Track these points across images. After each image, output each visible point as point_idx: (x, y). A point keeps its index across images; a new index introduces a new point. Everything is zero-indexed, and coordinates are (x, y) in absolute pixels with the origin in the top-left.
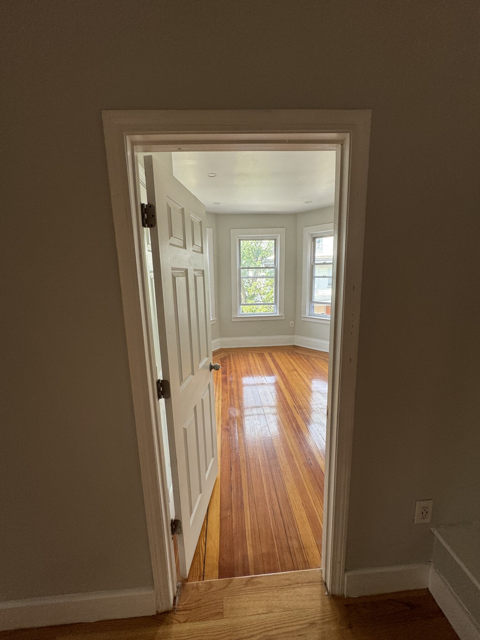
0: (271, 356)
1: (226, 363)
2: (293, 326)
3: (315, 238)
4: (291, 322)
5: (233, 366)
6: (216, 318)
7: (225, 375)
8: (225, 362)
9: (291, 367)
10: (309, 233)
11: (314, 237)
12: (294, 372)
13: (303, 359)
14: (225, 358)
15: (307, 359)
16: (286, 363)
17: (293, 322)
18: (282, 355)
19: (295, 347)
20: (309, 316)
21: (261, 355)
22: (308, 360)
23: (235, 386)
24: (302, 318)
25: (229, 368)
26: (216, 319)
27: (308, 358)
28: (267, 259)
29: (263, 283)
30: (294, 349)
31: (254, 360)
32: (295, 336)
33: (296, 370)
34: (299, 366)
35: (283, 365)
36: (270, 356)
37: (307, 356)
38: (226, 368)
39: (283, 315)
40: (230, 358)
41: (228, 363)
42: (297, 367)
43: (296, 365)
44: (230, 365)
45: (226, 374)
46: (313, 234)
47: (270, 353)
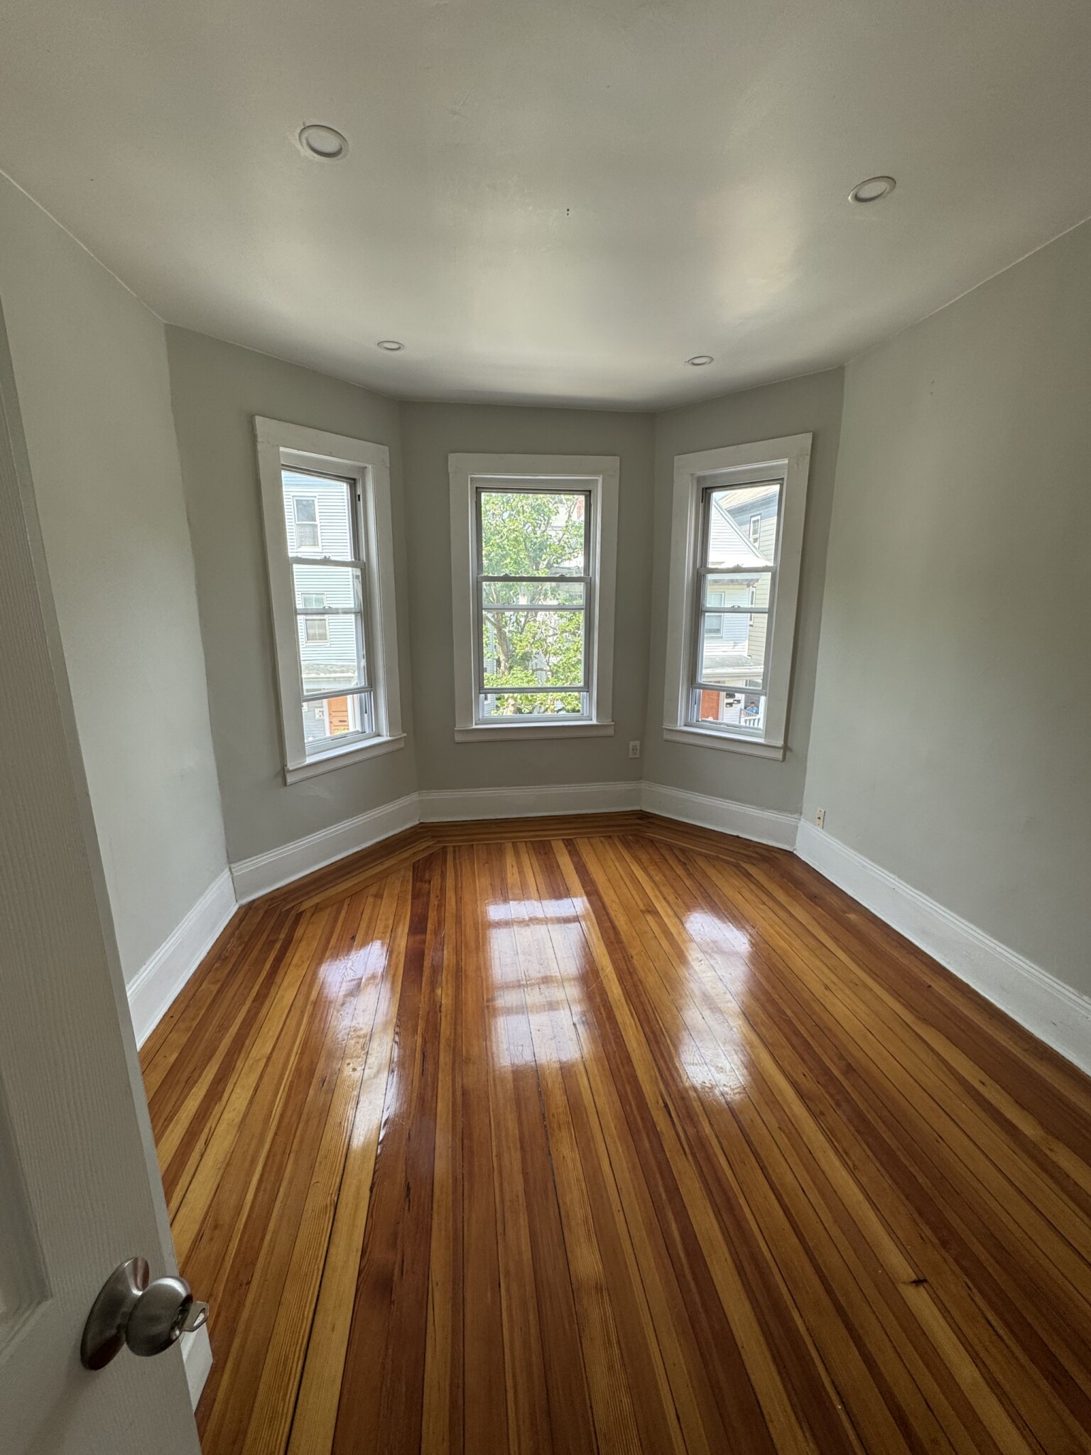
0: (574, 853)
1: (430, 882)
2: (638, 756)
3: (708, 491)
4: (632, 744)
5: (450, 894)
6: (403, 732)
7: (418, 937)
8: (427, 877)
9: (636, 897)
10: (692, 475)
11: (707, 488)
12: (649, 918)
13: (671, 863)
14: (429, 861)
15: (685, 864)
16: (622, 881)
17: (637, 743)
18: (607, 847)
19: (643, 816)
20: (685, 725)
21: (543, 851)
22: (689, 867)
23: (447, 995)
24: (665, 732)
25: (436, 903)
26: (405, 735)
27: (685, 858)
28: (562, 566)
29: (552, 625)
30: (640, 825)
31: (521, 872)
32: (644, 785)
33: (655, 913)
34: (661, 892)
35: (612, 892)
36: (569, 852)
37: (683, 851)
38: (427, 904)
39: (608, 722)
40: (445, 862)
41: (436, 881)
42: (656, 896)
43: (653, 889)
44: (443, 890)
45: (425, 932)
46: (704, 478)
47: (571, 840)
